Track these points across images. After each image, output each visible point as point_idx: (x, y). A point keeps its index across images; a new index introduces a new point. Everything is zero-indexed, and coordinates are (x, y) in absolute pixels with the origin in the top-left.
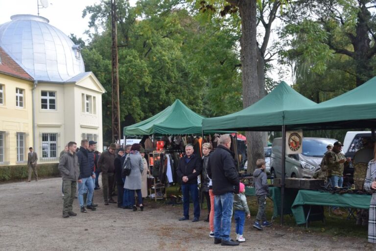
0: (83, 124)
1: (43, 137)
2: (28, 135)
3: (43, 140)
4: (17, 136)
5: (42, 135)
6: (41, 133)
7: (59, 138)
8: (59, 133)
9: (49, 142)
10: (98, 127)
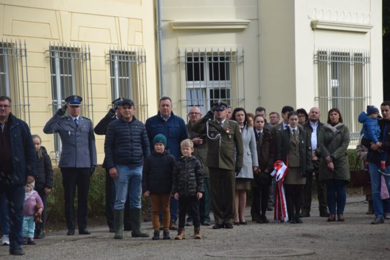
0: (319, 18)
1: (189, 67)
2: (143, 59)
3: (190, 78)
4: (112, 64)
5: (183, 60)
6: (182, 54)
7: (240, 70)
8: (240, 54)
9: (208, 84)
10: (370, 28)
